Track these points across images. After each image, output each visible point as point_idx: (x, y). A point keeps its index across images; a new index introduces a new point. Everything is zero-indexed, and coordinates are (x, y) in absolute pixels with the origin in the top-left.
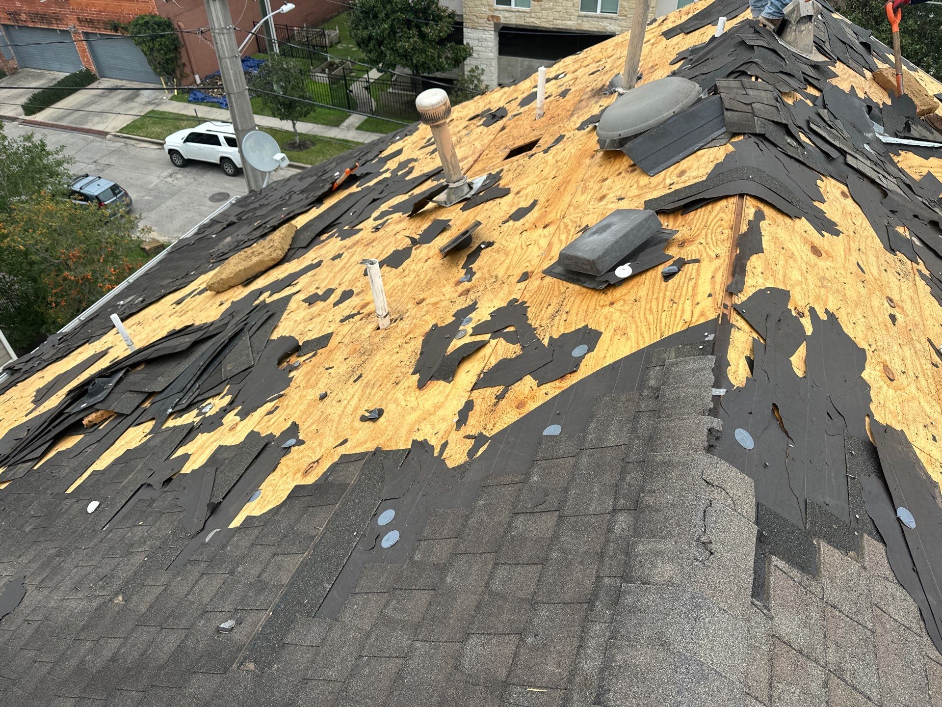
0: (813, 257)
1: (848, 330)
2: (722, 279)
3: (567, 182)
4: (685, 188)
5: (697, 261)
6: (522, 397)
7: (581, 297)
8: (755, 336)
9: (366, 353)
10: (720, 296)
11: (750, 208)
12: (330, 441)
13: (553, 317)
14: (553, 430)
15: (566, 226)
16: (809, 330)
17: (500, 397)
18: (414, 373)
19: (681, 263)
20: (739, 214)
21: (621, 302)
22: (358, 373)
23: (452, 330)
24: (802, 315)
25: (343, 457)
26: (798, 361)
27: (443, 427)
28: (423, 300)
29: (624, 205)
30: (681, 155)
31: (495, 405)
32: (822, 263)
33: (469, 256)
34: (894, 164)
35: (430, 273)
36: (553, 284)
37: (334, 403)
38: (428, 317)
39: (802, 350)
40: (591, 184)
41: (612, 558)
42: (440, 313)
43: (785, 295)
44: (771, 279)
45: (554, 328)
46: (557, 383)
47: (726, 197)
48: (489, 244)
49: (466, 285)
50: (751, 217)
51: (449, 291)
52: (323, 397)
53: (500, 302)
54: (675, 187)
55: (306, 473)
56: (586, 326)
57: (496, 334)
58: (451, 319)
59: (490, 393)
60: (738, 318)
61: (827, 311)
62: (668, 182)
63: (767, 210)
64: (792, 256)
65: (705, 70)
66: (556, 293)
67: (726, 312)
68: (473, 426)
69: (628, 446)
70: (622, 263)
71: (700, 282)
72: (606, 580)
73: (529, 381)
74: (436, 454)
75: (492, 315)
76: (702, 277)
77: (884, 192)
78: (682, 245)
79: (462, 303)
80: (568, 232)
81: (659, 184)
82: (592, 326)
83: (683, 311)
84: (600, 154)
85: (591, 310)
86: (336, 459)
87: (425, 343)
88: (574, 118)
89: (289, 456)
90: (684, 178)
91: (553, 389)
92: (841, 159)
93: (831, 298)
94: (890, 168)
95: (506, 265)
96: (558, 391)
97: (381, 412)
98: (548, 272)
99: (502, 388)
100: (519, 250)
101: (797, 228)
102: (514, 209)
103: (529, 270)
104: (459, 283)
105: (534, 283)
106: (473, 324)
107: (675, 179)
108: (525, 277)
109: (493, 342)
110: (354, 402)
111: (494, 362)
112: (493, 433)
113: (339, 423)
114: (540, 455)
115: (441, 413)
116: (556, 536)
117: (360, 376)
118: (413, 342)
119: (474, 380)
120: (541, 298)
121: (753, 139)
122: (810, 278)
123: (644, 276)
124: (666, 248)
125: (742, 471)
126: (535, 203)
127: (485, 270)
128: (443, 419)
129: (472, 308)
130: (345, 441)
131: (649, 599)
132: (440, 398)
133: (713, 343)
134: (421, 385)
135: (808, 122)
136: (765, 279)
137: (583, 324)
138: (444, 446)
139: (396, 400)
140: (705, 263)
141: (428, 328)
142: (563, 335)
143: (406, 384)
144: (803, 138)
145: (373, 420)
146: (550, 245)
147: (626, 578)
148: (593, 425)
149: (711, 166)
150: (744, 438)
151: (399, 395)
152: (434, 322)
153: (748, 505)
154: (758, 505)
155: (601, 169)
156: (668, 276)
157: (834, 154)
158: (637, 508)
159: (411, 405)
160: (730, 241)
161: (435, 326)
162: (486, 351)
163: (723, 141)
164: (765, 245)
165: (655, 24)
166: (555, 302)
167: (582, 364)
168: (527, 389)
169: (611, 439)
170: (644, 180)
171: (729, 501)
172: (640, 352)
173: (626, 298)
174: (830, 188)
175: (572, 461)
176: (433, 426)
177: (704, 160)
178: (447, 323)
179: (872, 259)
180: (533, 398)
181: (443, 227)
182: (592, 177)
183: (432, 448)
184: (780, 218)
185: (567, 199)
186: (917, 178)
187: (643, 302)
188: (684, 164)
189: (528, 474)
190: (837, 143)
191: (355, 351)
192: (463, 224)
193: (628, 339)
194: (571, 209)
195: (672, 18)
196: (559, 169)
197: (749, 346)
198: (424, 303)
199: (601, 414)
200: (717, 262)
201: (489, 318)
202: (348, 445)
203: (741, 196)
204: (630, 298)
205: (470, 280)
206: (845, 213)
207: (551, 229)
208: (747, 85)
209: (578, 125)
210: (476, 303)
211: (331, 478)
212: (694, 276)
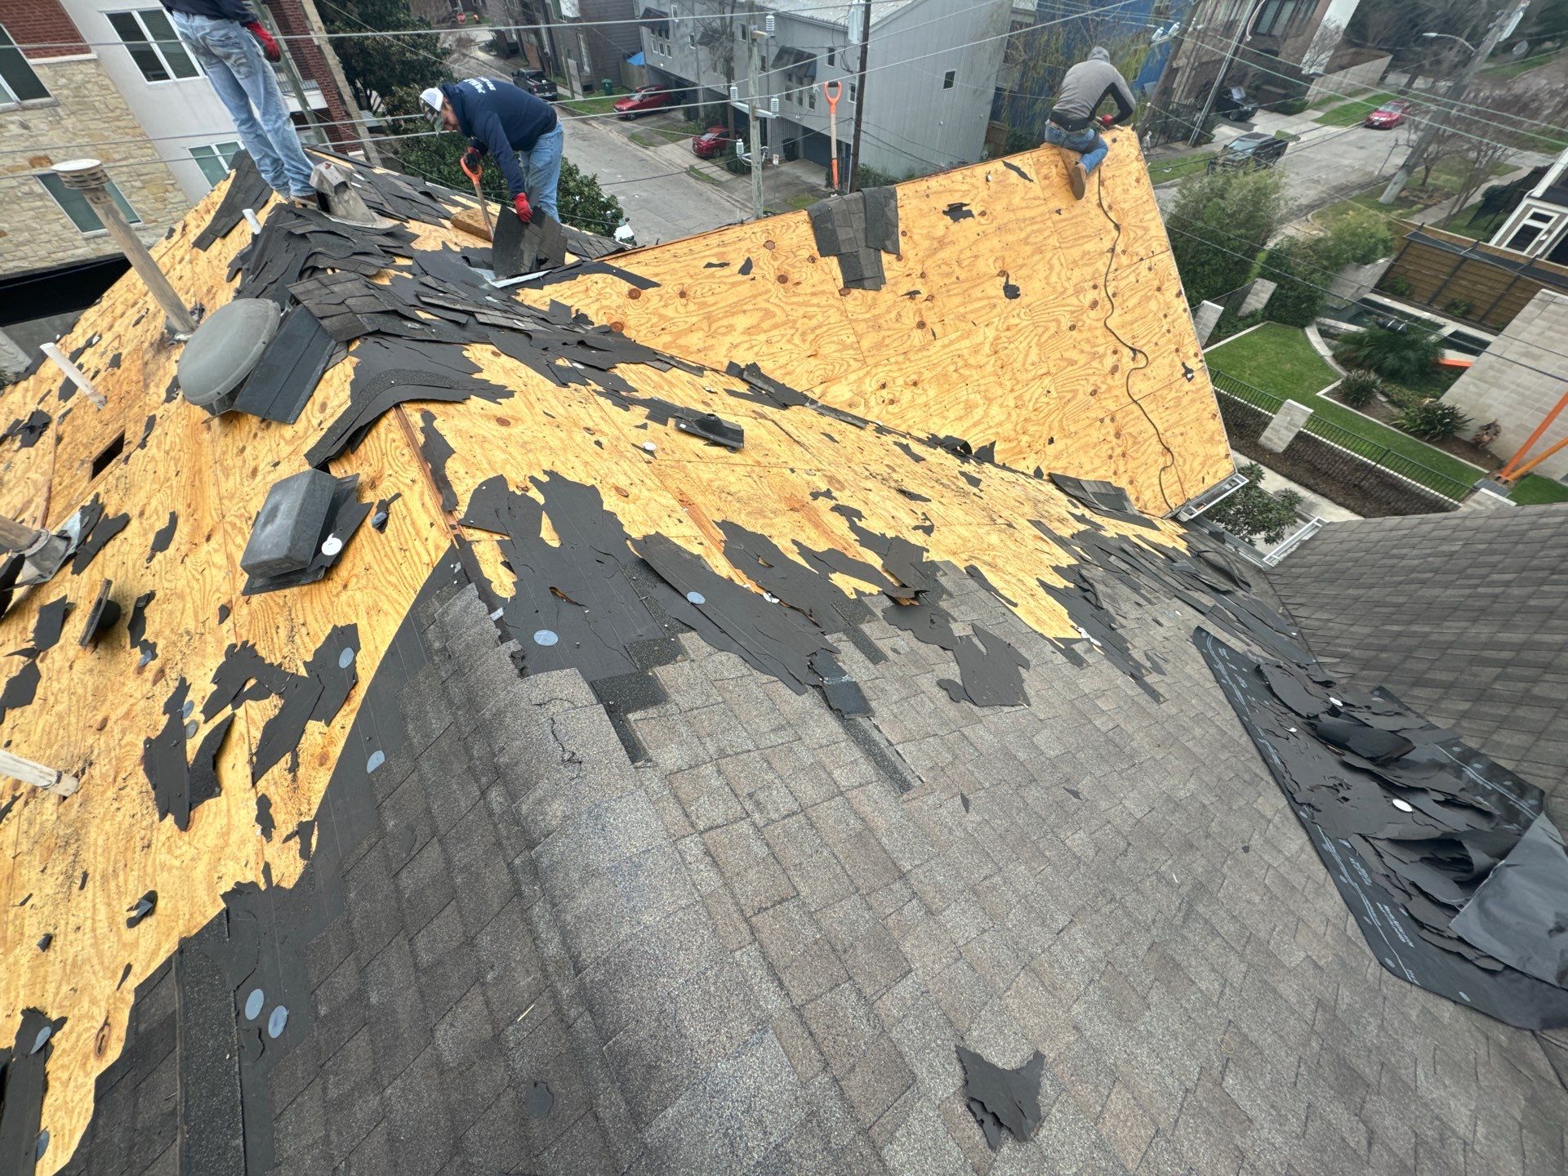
0: (503, 429)
1: (571, 477)
2: (432, 502)
3: (197, 473)
4: (337, 422)
5: (398, 496)
6: (318, 750)
7: (307, 599)
8: (497, 537)
9: (71, 840)
10: (440, 520)
11: (414, 414)
12: (105, 987)
13: (291, 639)
14: (376, 760)
15: (234, 525)
16: (541, 499)
17: (294, 768)
18: (163, 817)
19: (384, 506)
20: (406, 426)
21: (354, 580)
22: (78, 873)
23: (176, 732)
24: (526, 489)
25: (140, 991)
26: (549, 535)
27: (250, 850)
28: (105, 721)
29: (285, 471)
30: (309, 387)
31: (294, 779)
32: (515, 430)
33: (131, 627)
34: (521, 304)
35: (90, 681)
36: (265, 601)
37: (71, 937)
38: (129, 738)
39: (546, 522)
40: (229, 461)
41: (508, 838)
42: (142, 722)
43: (500, 481)
44: (479, 473)
45: (302, 650)
46: (346, 708)
47: (383, 414)
48: (150, 597)
49: (154, 665)
50: (421, 424)
51: (136, 687)
52: (47, 943)
53: (215, 661)
54: (327, 425)
55: (100, 1051)
56: (335, 627)
57: (237, 700)
58: (164, 720)
59: (279, 770)
60: (471, 531)
61: (545, 472)
62: (315, 422)
63: (433, 408)
64: (485, 440)
65: (272, 278)
66: (276, 609)
67: (456, 532)
68: (285, 821)
69: (455, 722)
70: (323, 538)
71: (415, 515)
72: (517, 862)
73: (314, 727)
74: (263, 887)
75: (216, 680)
76: (413, 510)
77: (527, 334)
78: (373, 485)
79: (164, 692)
80: (241, 530)
81: (307, 430)
82: (341, 623)
83: (418, 554)
84: (216, 422)
85: (328, 606)
86: (131, 999)
87: (150, 771)
88: (152, 389)
89: (56, 1054)
90: (328, 411)
91: (346, 718)
92: (472, 320)
93: (541, 458)
94: (520, 310)
95: (190, 612)
96: (353, 717)
97: (152, 898)
98: (249, 591)
99: (288, 756)
100: (194, 584)
101: (473, 410)
102: (151, 537)
103: (224, 601)
104: (141, 669)
105: (241, 612)
106: (198, 708)
107: (321, 417)
108: (225, 612)
109: (240, 712)
110: (102, 914)
111: (257, 734)
112: (314, 812)
113: (100, 955)
114: (379, 797)
115: (234, 837)
116: (448, 861)
117: (85, 876)
118: (131, 782)
119: (248, 771)
120: (262, 625)
121: (370, 339)
122: (511, 449)
123: (358, 539)
124: (359, 498)
125: (562, 668)
126: (174, 519)
127: (167, 632)
128: (243, 842)
129: (183, 688)
130: (128, 969)
131: (560, 846)
132: (222, 821)
133: (464, 570)
134: (184, 824)
135: (417, 296)
136: (474, 477)
137: (330, 627)
138: (267, 871)
139: (163, 866)
140: (406, 494)
141: (139, 750)
142: (317, 652)
143: (163, 838)
144: (423, 315)
145: (150, 912)
146: (229, 557)
147: (531, 846)
148: (411, 727)
149: (348, 387)
150: (546, 638)
151: (163, 857)
152: (143, 738)
153: (585, 694)
154: (592, 685)
155: (229, 440)
156: (381, 526)
157: (463, 319)
158: (499, 775)
159: (187, 858)
160: (416, 459)
161: (148, 741)
162: (239, 727)
163: (343, 353)
164: (452, 444)
165: (176, 236)
166: (281, 621)
167: (359, 671)
168: (319, 738)
169: (436, 726)
170: (288, 431)
171: (567, 705)
172: (407, 620)
173: (356, 571)
174: (479, 353)
175: (415, 777)
176: (236, 859)
177: (336, 382)
178: (161, 727)
179: (554, 402)
180: (332, 742)
181: (63, 611)
182: (224, 453)
183: (253, 885)
184: (450, 408)
185: (211, 492)
186: (546, 308)
187: (375, 566)
188: (319, 395)
189: (381, 826)
190: (458, 307)
191: (50, 851)
192: (91, 591)
193: (386, 614)
194: (226, 502)
195: (192, 224)
196: (177, 461)
197: (498, 550)
198: (110, 724)
199: (410, 709)
200: (417, 487)
201: (215, 687)
202: (136, 969)
203: (397, 406)
204: (360, 569)
205: (154, 656)
206: (507, 372)
207: (217, 538)
208: (326, 281)
209: (164, 396)
210: (183, 680)
211: (142, 1028)
212: (405, 512)
